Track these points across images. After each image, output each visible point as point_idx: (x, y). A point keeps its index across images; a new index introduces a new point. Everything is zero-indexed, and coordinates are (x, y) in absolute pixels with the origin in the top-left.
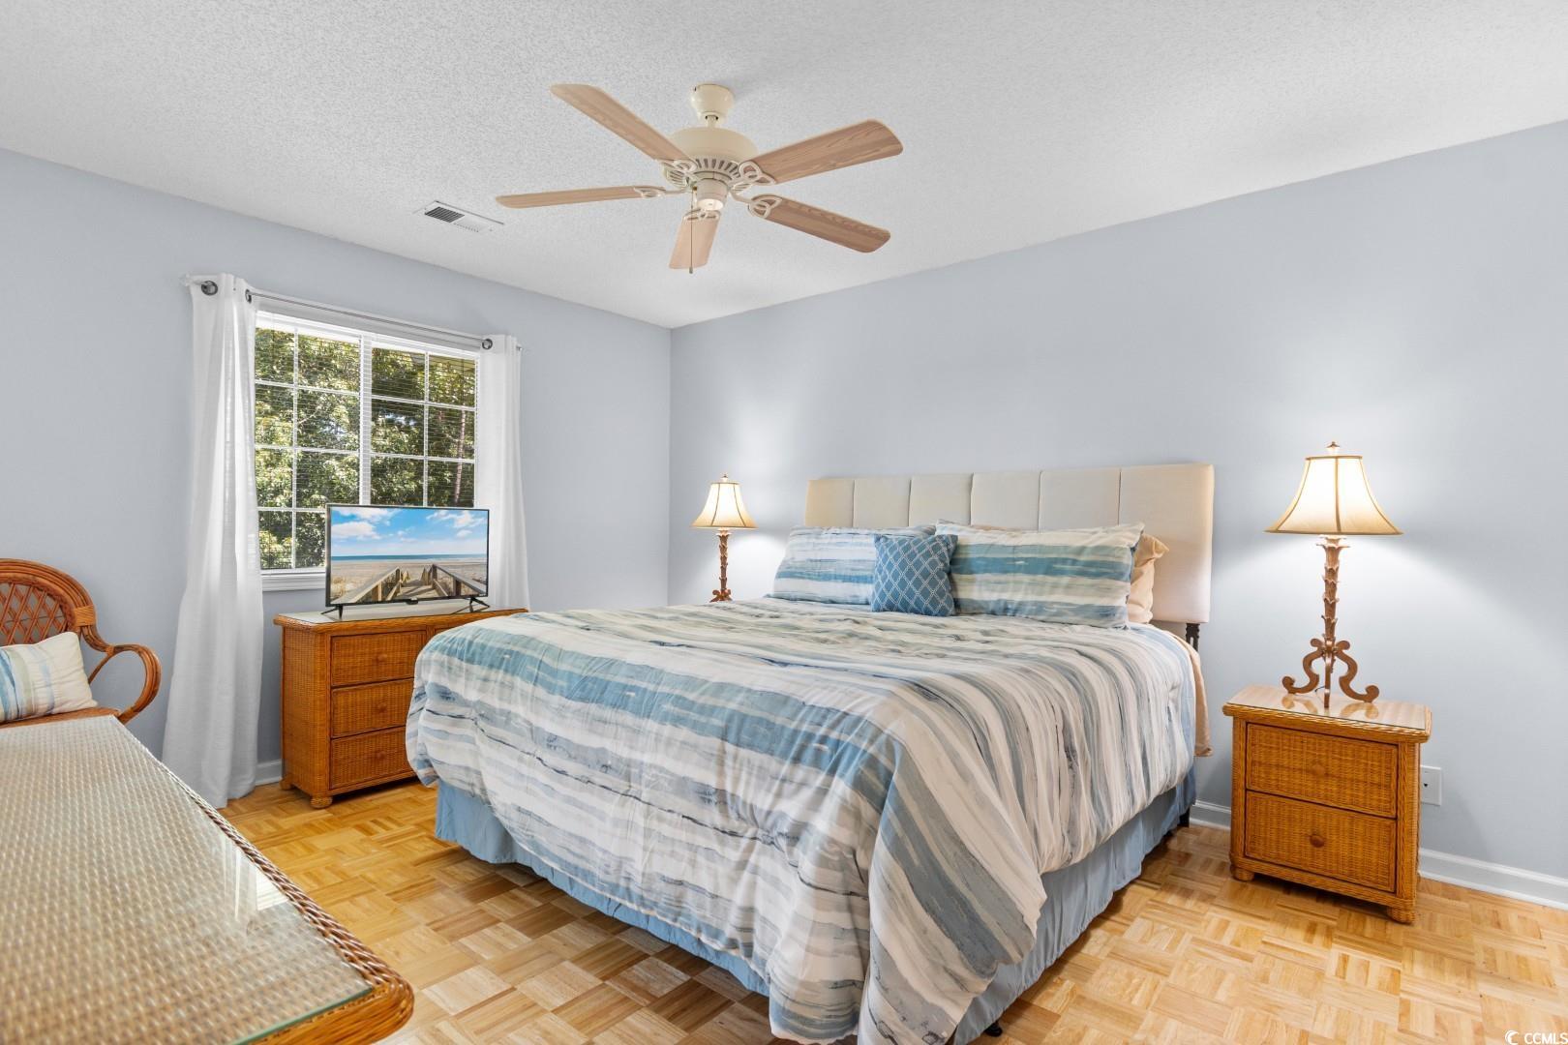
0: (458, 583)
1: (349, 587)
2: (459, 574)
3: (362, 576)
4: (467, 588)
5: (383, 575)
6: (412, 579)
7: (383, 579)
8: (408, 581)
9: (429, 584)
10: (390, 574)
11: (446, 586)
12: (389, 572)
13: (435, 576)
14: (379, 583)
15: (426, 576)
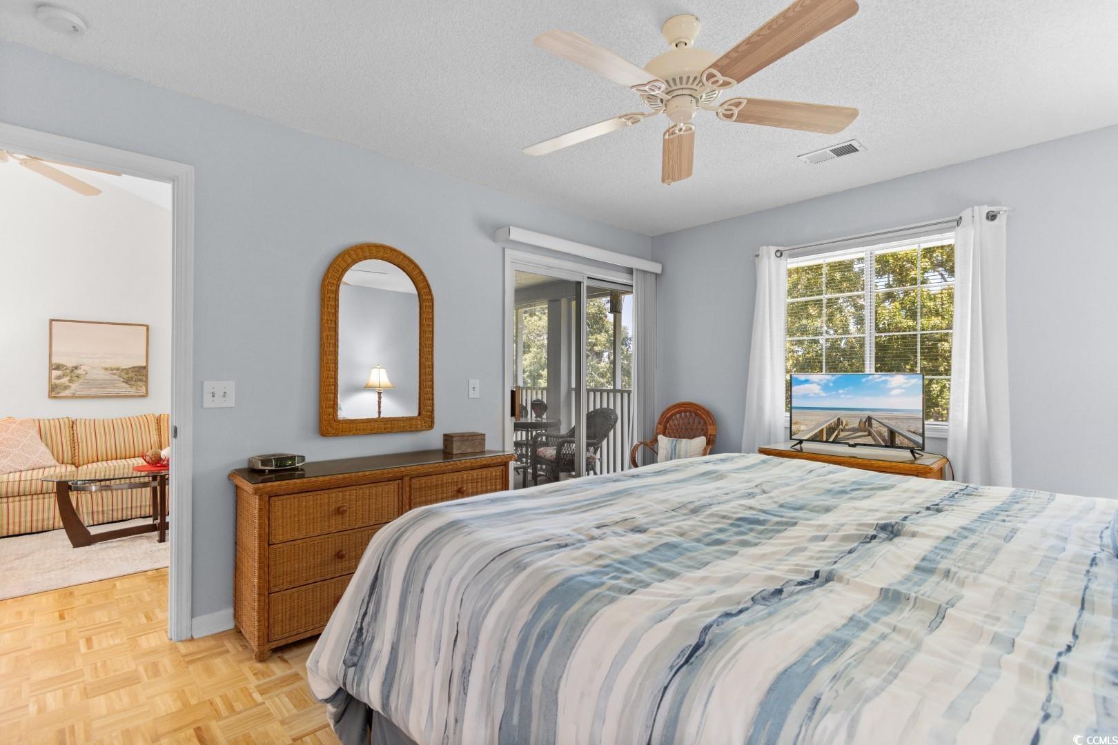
0: (892, 433)
1: (803, 428)
2: (893, 425)
3: (812, 421)
4: (901, 438)
5: (828, 421)
6: (850, 426)
7: (827, 424)
8: (847, 428)
9: (865, 432)
10: (831, 421)
11: (880, 434)
12: (831, 419)
13: (870, 425)
14: (824, 426)
15: (862, 425)
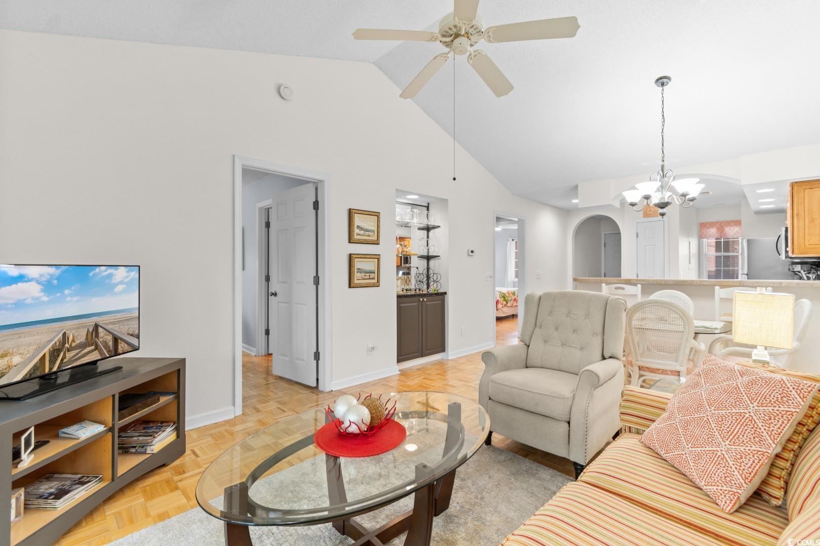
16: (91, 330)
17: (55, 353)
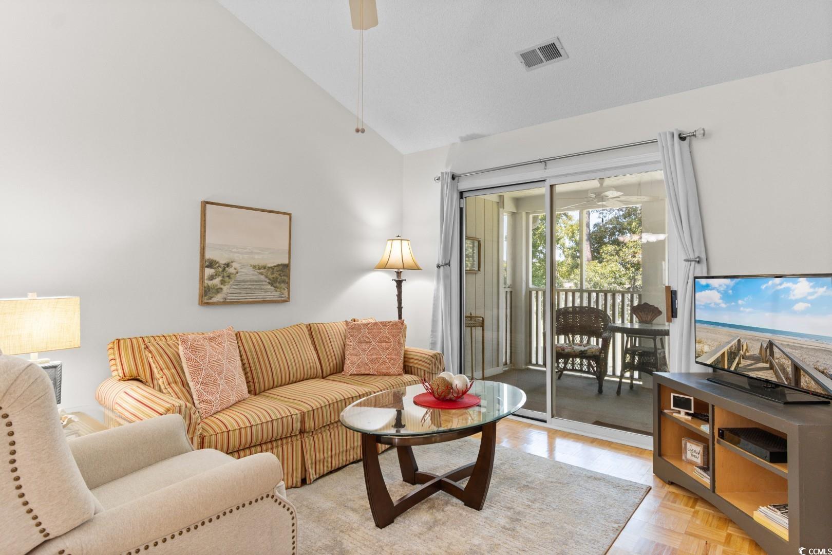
16: (765, 346)
17: (733, 355)
